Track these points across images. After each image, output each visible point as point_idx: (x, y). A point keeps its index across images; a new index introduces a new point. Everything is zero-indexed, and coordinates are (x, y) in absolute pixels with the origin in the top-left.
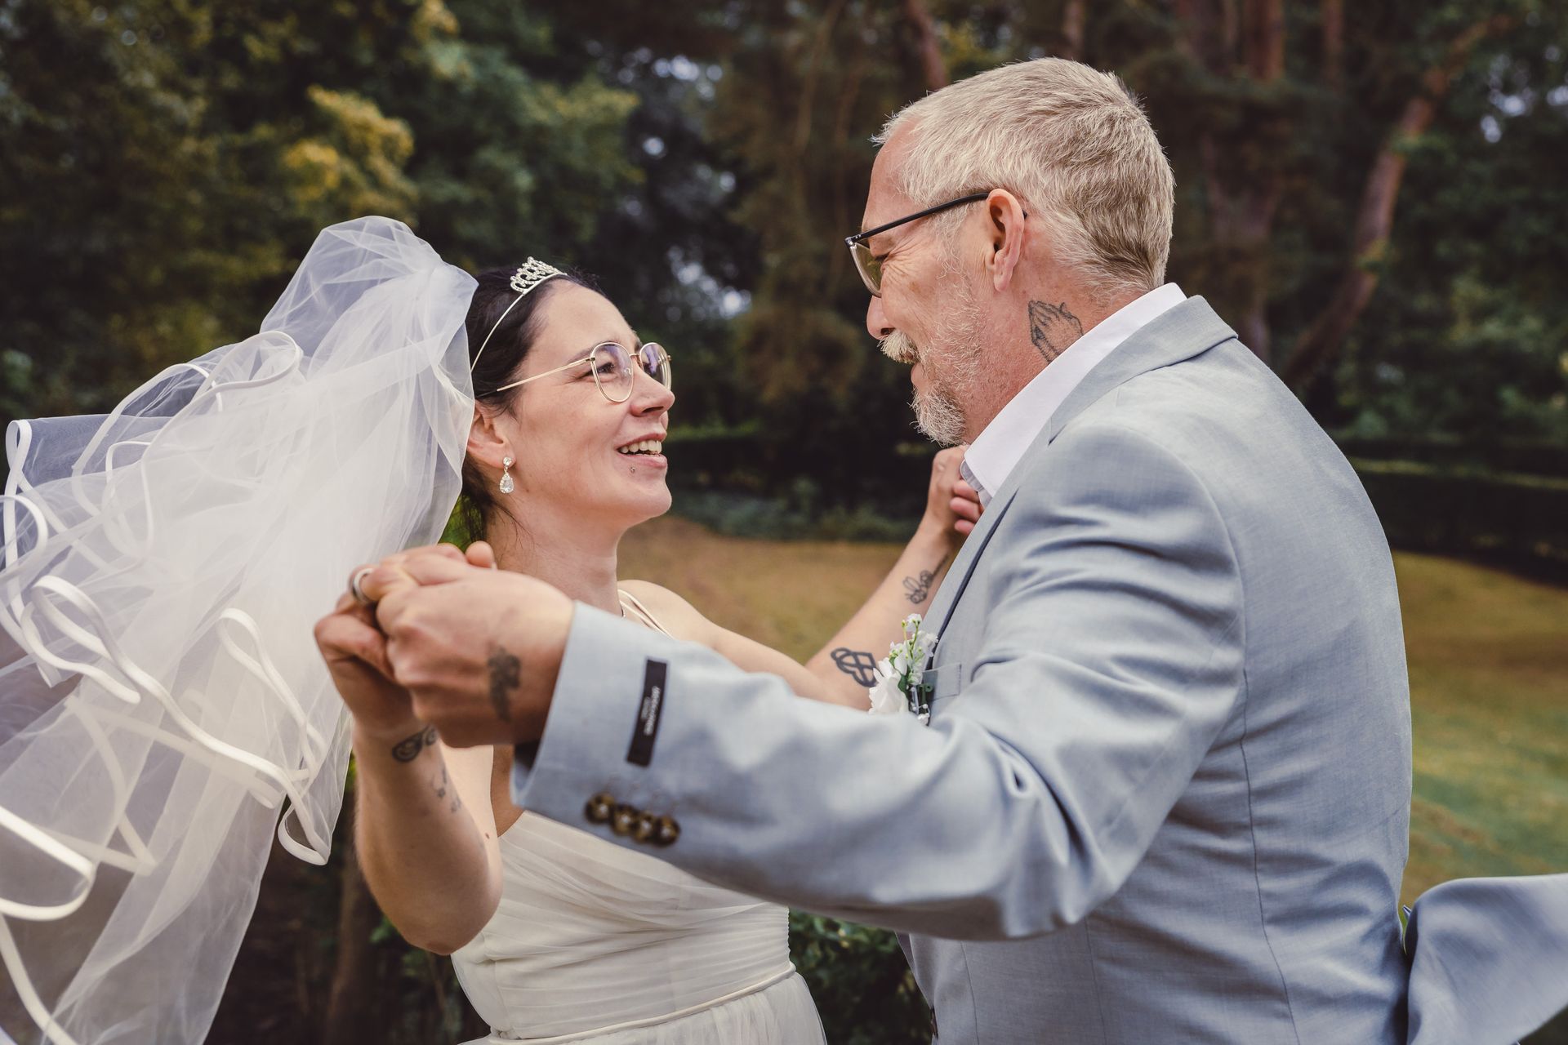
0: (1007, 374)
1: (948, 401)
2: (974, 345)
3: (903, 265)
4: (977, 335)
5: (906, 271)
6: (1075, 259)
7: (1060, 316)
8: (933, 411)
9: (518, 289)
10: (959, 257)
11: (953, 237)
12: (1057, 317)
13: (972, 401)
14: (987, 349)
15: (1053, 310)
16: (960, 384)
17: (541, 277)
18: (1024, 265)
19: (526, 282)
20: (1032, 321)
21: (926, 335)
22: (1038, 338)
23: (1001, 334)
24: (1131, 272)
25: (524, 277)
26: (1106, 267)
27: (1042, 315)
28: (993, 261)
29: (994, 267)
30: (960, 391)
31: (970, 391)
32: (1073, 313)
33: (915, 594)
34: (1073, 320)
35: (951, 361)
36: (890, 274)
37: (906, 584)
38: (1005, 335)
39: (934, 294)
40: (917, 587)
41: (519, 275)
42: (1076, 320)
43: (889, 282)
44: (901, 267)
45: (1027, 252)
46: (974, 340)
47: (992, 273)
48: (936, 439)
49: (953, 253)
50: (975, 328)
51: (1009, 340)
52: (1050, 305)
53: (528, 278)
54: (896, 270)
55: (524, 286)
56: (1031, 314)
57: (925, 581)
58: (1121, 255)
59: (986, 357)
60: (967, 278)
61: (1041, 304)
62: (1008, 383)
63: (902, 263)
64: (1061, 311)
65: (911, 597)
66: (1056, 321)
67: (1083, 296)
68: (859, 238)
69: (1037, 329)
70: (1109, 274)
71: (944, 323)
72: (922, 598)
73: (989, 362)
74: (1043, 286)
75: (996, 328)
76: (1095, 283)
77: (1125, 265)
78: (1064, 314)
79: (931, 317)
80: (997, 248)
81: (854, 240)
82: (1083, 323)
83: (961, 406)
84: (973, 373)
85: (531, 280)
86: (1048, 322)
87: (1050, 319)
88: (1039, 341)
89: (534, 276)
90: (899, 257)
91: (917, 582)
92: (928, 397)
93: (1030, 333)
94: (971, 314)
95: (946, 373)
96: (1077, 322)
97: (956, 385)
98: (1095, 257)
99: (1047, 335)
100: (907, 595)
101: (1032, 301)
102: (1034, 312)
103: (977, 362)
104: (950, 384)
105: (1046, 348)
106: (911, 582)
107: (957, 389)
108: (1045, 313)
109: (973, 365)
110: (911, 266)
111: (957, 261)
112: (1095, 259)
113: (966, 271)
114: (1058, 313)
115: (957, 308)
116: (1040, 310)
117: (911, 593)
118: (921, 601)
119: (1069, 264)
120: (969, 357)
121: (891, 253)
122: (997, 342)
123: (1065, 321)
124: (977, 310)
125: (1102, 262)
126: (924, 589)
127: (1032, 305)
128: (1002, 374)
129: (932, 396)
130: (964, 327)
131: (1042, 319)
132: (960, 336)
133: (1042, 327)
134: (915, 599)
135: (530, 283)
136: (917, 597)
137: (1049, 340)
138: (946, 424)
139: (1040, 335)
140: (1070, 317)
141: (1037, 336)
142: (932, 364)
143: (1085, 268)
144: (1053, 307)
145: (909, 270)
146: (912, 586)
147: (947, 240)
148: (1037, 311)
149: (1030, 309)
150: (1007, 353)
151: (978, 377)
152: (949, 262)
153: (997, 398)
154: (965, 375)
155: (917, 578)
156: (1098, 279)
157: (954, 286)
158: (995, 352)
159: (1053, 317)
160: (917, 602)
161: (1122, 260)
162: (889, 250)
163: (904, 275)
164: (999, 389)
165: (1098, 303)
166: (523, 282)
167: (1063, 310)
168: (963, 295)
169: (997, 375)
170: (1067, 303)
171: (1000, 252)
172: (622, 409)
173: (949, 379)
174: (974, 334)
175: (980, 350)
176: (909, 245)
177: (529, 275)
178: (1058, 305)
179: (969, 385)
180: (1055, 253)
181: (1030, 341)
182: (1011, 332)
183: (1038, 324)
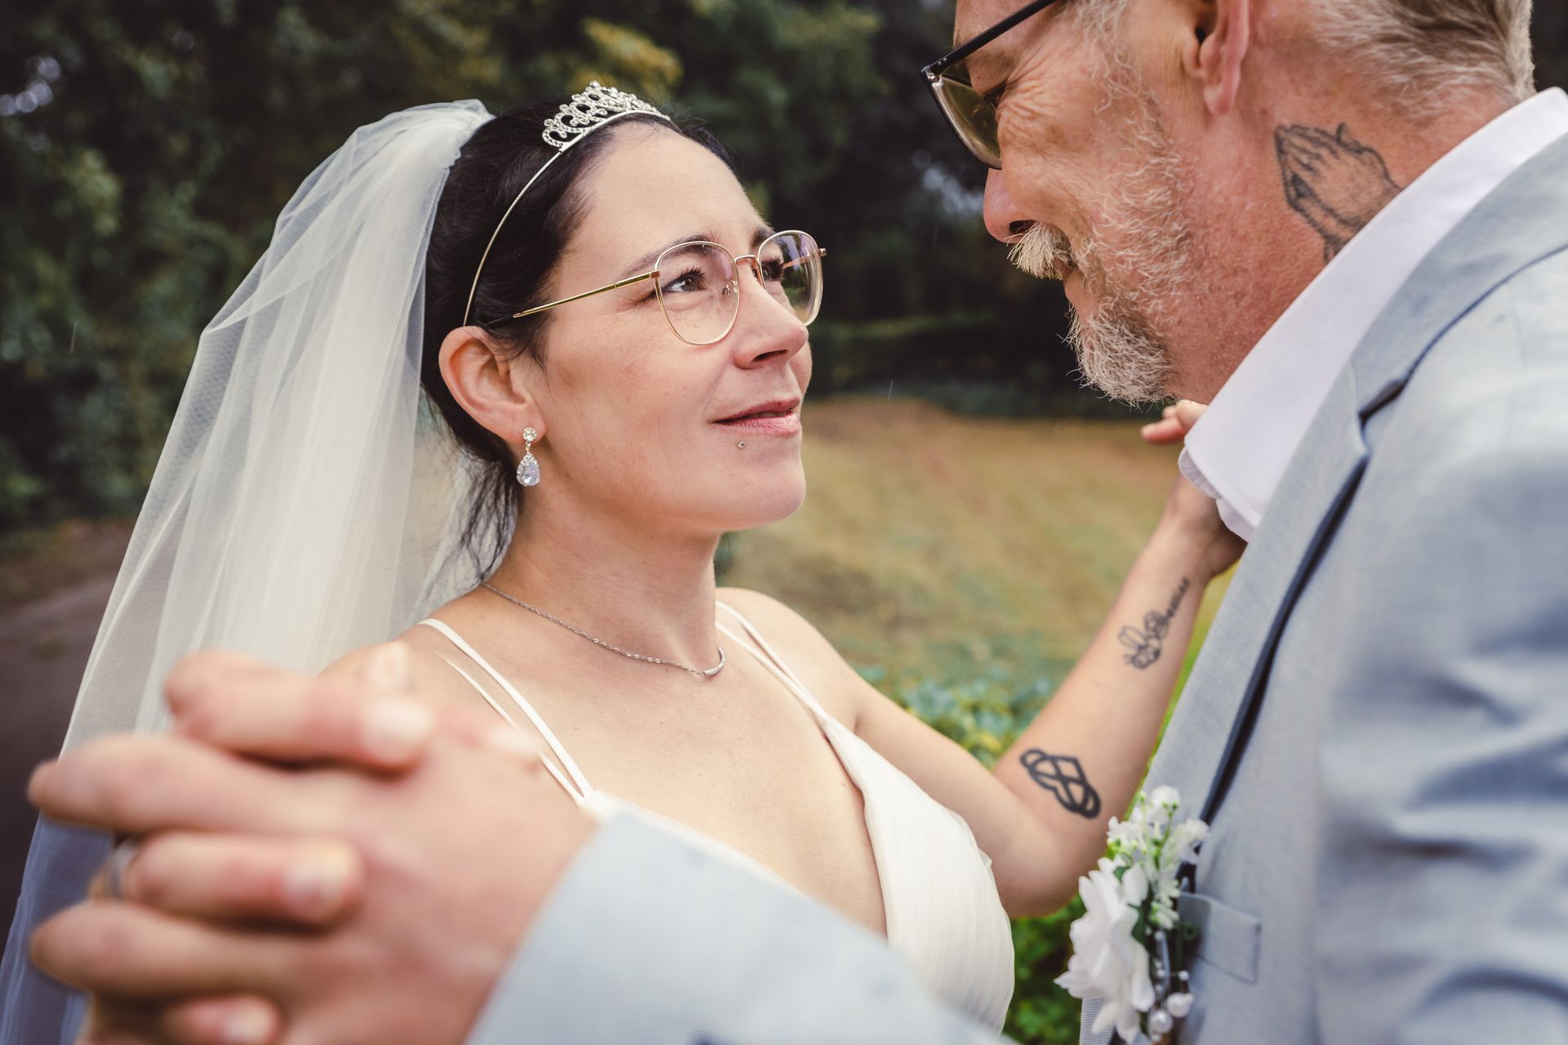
0: (1245, 271)
1: (1132, 332)
2: (1176, 227)
3: (1031, 98)
4: (1179, 208)
5: (1036, 109)
6: (1359, 36)
7: (1340, 150)
8: (1107, 347)
9: (553, 142)
10: (1132, 65)
11: (1115, 29)
12: (1333, 152)
13: (1180, 330)
14: (1201, 232)
15: (1324, 140)
16: (1154, 301)
17: (598, 119)
18: (1263, 58)
19: (569, 130)
20: (1284, 165)
21: (1085, 221)
22: (1300, 195)
23: (1227, 198)
24: (1473, 49)
25: (566, 120)
26: (1421, 46)
27: (1304, 151)
28: (1197, 62)
29: (1202, 73)
30: (1155, 313)
31: (1174, 312)
32: (1364, 142)
33: (1139, 653)
34: (1366, 156)
35: (1134, 263)
36: (1009, 121)
37: (1124, 639)
38: (1235, 199)
39: (1094, 142)
40: (1141, 641)
41: (559, 117)
42: (1370, 154)
43: (1008, 136)
44: (1028, 104)
45: (1261, 31)
46: (1174, 218)
47: (1199, 84)
48: (1115, 396)
49: (1120, 57)
50: (1175, 193)
51: (1243, 207)
52: (1317, 130)
53: (574, 122)
54: (1017, 109)
55: (564, 137)
56: (1281, 152)
57: (1155, 630)
58: (1448, 16)
59: (1201, 247)
60: (1150, 102)
61: (1299, 130)
62: (1250, 288)
63: (1028, 95)
64: (1339, 141)
65: (1133, 660)
66: (1331, 160)
67: (1380, 106)
68: (944, 65)
69: (1296, 180)
70: (1425, 59)
71: (1117, 193)
72: (1151, 657)
73: (1208, 254)
74: (1299, 94)
75: (1216, 188)
76: (1400, 79)
77: (1456, 36)
78: (1347, 147)
79: (1090, 185)
80: (1201, 34)
81: (936, 71)
82: (1386, 159)
83: (1159, 339)
84: (1178, 279)
85: (580, 126)
86: (1317, 164)
87: (1318, 157)
88: (1303, 202)
89: (588, 117)
90: (1023, 85)
91: (1139, 633)
92: (1094, 325)
93: (1281, 188)
94: (1163, 169)
95: (1125, 283)
96: (1375, 159)
97: (1146, 304)
98: (1393, 24)
99: (1319, 188)
100: (1125, 656)
101: (1281, 127)
102: (1286, 147)
103: (1183, 258)
104: (1134, 303)
105: (1317, 214)
106: (1131, 633)
107: (1149, 310)
108: (1308, 146)
109: (1176, 264)
110: (1045, 98)
111: (1129, 71)
112: (1397, 32)
113: (1147, 89)
114: (1334, 145)
115: (1138, 163)
116: (1298, 141)
117: (1132, 652)
118: (1149, 662)
119: (1345, 46)
120: (1167, 250)
121: (1010, 79)
122: (1219, 215)
123: (1351, 160)
124: (1175, 161)
125: (1411, 36)
126: (1154, 643)
127: (1282, 134)
128: (1235, 273)
129: (1102, 322)
130: (1153, 196)
131: (1305, 159)
132: (1149, 214)
133: (1305, 175)
134: (1140, 662)
135: (575, 131)
136: (1143, 659)
137: (1322, 197)
138: (1131, 371)
139: (1302, 189)
140: (1359, 150)
141: (1297, 192)
142: (1100, 268)
143: (1378, 51)
144: (1324, 133)
145: (1042, 106)
146: (1133, 640)
147: (1105, 36)
148: (1293, 145)
149: (1279, 142)
150: (1241, 232)
151: (1188, 285)
152: (1114, 78)
153: (1231, 317)
154: (1161, 285)
155: (1140, 626)
156: (1406, 70)
157: (1129, 122)
158: (1218, 234)
159: (1324, 152)
160: (1143, 666)
161: (1450, 26)
162: (1004, 76)
163: (1034, 116)
164: (1232, 301)
165: (1412, 116)
166: (563, 130)
167: (1344, 138)
168: (1147, 135)
169: (1226, 276)
170: (1349, 124)
171: (1210, 40)
172: (717, 356)
173: (1134, 296)
174: (1173, 206)
175: (1189, 236)
176: (1038, 59)
177: (578, 117)
178: (1331, 129)
179: (1173, 300)
180: (1317, 26)
181: (1284, 204)
182: (1245, 191)
183: (1297, 168)
